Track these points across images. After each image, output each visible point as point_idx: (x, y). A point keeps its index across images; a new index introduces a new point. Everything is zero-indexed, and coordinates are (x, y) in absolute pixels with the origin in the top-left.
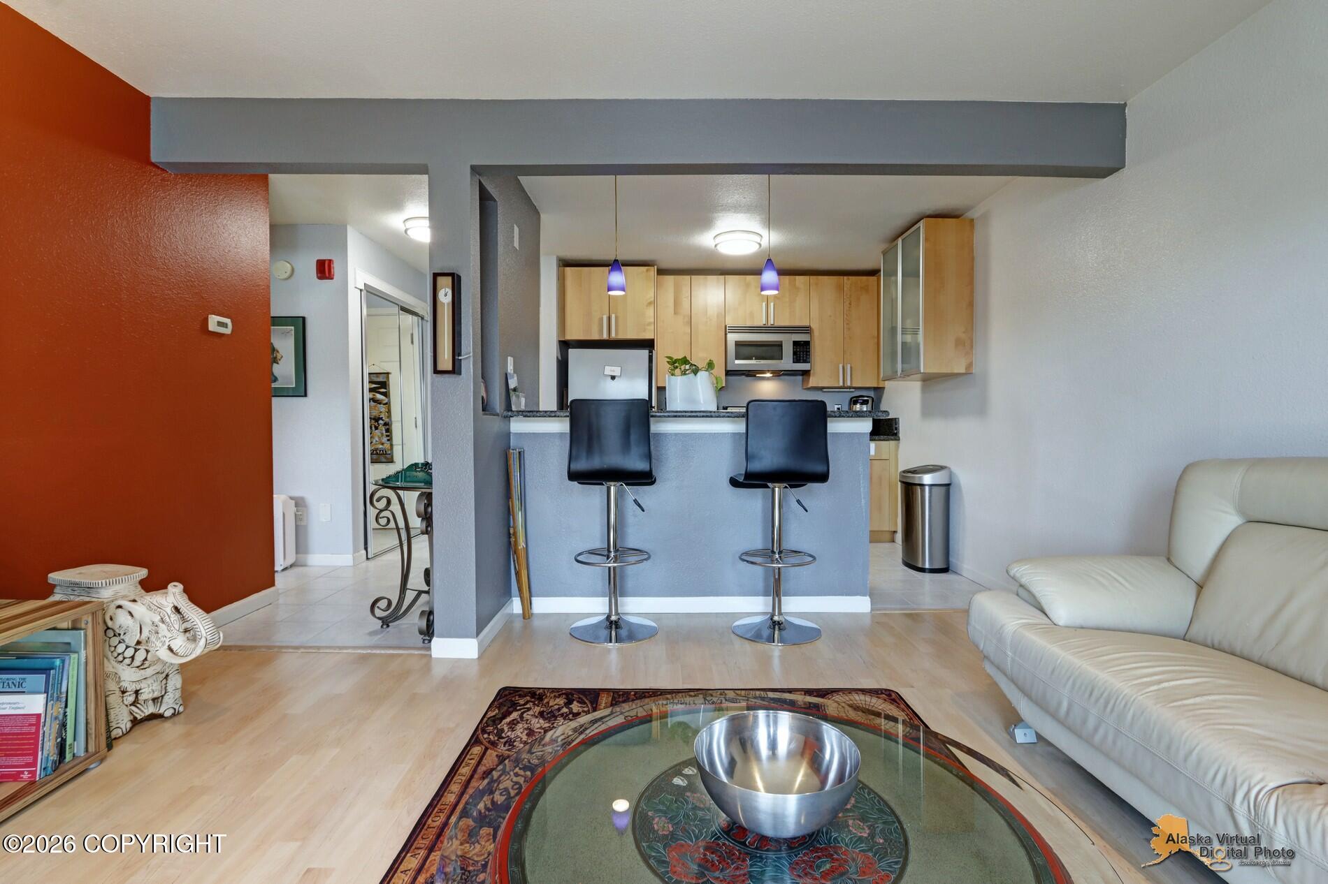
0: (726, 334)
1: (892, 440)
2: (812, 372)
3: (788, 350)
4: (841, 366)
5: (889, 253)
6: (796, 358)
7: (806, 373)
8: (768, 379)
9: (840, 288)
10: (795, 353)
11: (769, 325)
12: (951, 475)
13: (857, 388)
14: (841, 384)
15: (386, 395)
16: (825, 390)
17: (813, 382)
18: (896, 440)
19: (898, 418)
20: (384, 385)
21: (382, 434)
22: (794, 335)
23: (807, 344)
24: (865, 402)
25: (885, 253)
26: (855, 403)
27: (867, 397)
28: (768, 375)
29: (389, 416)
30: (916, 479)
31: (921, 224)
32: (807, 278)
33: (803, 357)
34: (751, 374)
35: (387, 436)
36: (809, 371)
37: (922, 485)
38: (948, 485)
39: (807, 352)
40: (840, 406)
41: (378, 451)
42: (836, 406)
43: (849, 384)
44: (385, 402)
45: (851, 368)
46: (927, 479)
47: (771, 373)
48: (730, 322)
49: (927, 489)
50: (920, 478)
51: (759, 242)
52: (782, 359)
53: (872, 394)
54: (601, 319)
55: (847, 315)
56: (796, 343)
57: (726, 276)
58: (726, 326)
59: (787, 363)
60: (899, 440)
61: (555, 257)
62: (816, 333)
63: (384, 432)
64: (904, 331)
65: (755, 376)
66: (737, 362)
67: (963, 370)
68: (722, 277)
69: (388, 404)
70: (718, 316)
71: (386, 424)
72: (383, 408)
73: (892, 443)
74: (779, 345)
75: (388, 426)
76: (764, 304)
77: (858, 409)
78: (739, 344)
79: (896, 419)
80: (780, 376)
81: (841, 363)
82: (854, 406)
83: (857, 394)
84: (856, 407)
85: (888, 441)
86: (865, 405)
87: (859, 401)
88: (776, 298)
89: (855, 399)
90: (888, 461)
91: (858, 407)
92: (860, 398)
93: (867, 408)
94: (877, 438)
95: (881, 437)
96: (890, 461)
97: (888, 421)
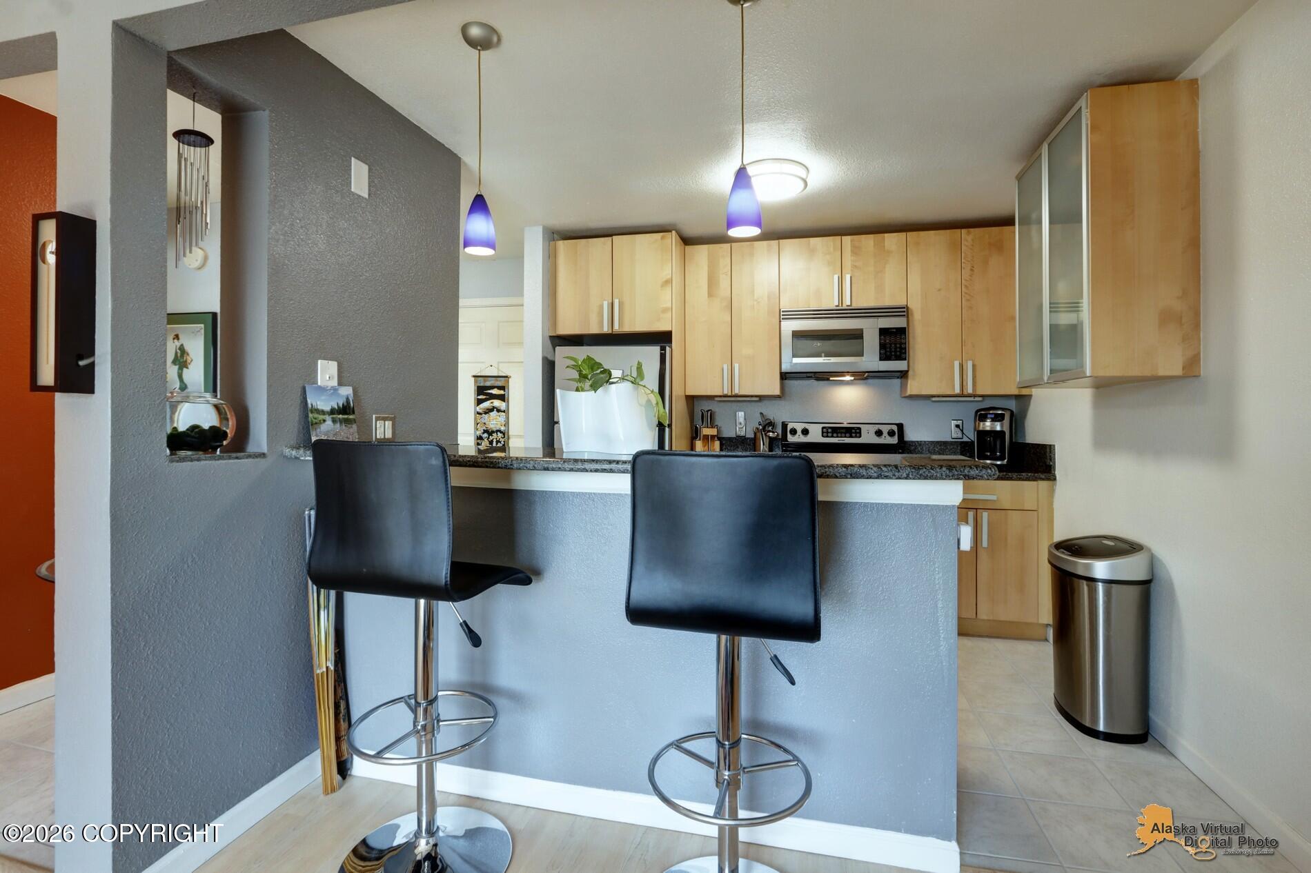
0: (780, 321)
1: (1043, 479)
2: (910, 373)
3: (872, 342)
4: (957, 364)
5: (1026, 179)
6: (885, 353)
7: (903, 375)
8: (849, 383)
9: (956, 247)
10: (882, 346)
11: (844, 307)
12: (1153, 562)
13: (985, 397)
14: (958, 390)
16: (934, 399)
17: (913, 387)
18: (1048, 479)
19: (1054, 446)
22: (880, 320)
23: (902, 332)
24: (998, 418)
25: (1020, 178)
26: (983, 418)
27: (1002, 410)
28: (848, 378)
30: (1081, 565)
31: (1082, 103)
32: (901, 236)
33: (895, 352)
34: (822, 376)
36: (907, 371)
37: (1092, 580)
38: (1146, 583)
39: (901, 344)
40: (960, 423)
42: (954, 423)
43: (970, 390)
45: (974, 366)
46: (1101, 569)
47: (852, 376)
48: (786, 305)
49: (1100, 586)
50: (1088, 567)
51: (804, 177)
52: (863, 356)
53: (1012, 405)
54: (601, 307)
55: (966, 286)
56: (883, 332)
57: (781, 241)
58: (780, 310)
59: (871, 360)
60: (1055, 479)
61: (540, 229)
62: (917, 315)
64: (1054, 308)
65: (828, 379)
66: (796, 360)
67: (1178, 371)
68: (775, 243)
70: (769, 298)
73: (1043, 485)
74: (857, 335)
76: (836, 277)
77: (988, 429)
78: (797, 335)
79: (1050, 445)
80: (866, 379)
81: (956, 360)
82: (981, 423)
83: (987, 404)
84: (984, 424)
85: (1034, 481)
86: (998, 421)
87: (989, 416)
88: (854, 267)
89: (982, 412)
90: (1035, 513)
91: (988, 425)
92: (991, 412)
93: (1002, 426)
94: (1015, 475)
95: (1023, 474)
96: (1039, 514)
97: (1038, 448)
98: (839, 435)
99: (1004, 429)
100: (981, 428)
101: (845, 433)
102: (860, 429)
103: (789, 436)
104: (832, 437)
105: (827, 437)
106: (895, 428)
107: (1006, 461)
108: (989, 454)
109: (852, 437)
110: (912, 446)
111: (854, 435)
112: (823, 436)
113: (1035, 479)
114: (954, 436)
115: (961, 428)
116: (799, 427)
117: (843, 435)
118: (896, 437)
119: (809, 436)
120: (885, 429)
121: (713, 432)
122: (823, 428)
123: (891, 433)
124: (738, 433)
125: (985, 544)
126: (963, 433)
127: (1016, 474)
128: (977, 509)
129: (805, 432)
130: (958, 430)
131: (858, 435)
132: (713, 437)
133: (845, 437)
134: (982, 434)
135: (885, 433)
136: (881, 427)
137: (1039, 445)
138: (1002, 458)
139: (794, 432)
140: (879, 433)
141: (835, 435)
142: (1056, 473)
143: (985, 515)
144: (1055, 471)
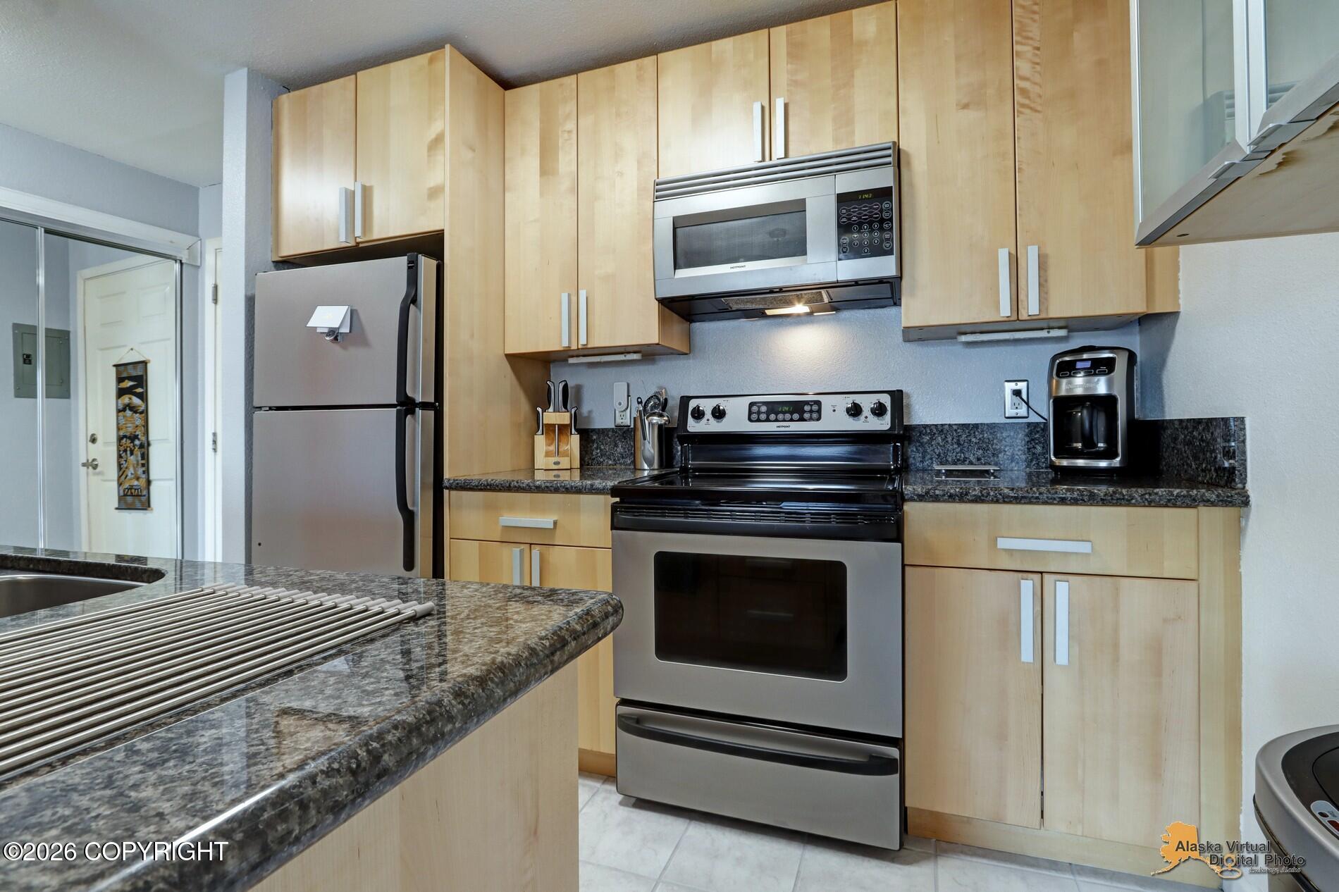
0: (656, 202)
1: (1213, 504)
2: (906, 282)
3: (823, 223)
4: (1003, 256)
6: (852, 244)
8: (798, 320)
9: (999, 13)
10: (843, 229)
11: (775, 161)
13: (1073, 325)
14: (1005, 311)
15: (143, 397)
16: (964, 339)
17: (914, 314)
18: (1226, 502)
19: (1242, 420)
20: (141, 381)
21: (138, 461)
22: (840, 176)
23: (884, 197)
24: (1102, 367)
26: (1067, 371)
27: (1111, 349)
28: (800, 308)
29: (147, 433)
32: (885, 8)
33: (872, 238)
35: (143, 465)
36: (900, 278)
39: (882, 221)
40: (1022, 386)
41: (133, 491)
42: (1010, 387)
43: (1032, 307)
44: (141, 409)
47: (805, 301)
48: (670, 168)
52: (805, 254)
56: (843, 199)
57: (662, 55)
58: (656, 183)
59: (821, 259)
60: (1246, 503)
62: (918, 162)
63: (140, 458)
66: (679, 274)
68: (651, 60)
69: (145, 413)
70: (639, 164)
71: (141, 446)
72: (138, 420)
73: (1213, 516)
74: (795, 212)
75: (145, 446)
76: (760, 108)
77: (1079, 391)
78: (679, 226)
80: (828, 306)
81: (1003, 247)
82: (1064, 381)
83: (1077, 342)
84: (1069, 383)
85: (1188, 506)
86: (1102, 373)
87: (1079, 365)
88: (794, 83)
89: (1067, 359)
90: (1193, 584)
91: (1078, 385)
92: (1085, 356)
93: (1110, 384)
94: (1137, 492)
95: (1159, 491)
96: (1203, 591)
97: (1195, 428)
98: (780, 416)
99: (1115, 393)
100: (1063, 393)
101: (792, 413)
102: (818, 403)
103: (690, 420)
104: (768, 420)
105: (759, 420)
106: (886, 400)
107: (1118, 459)
108: (1079, 445)
109: (805, 420)
110: (926, 434)
111: (806, 416)
112: (750, 420)
113: (1192, 503)
114: (1010, 412)
115: (1024, 396)
116: (707, 406)
117: (788, 416)
118: (888, 417)
119: (725, 420)
120: (867, 403)
121: (564, 418)
122: (752, 404)
123: (879, 411)
124: (619, 421)
125: (1062, 657)
126: (1029, 407)
127: (1141, 491)
128: (1041, 573)
129: (719, 414)
130: (1017, 399)
131: (815, 415)
132: (563, 429)
133: (792, 420)
134: (1064, 406)
135: (866, 411)
136: (859, 399)
137: (1198, 422)
138: (1109, 454)
139: (698, 414)
140: (855, 411)
141: (772, 417)
142: (1249, 486)
143: (1062, 588)
144: (1244, 481)
